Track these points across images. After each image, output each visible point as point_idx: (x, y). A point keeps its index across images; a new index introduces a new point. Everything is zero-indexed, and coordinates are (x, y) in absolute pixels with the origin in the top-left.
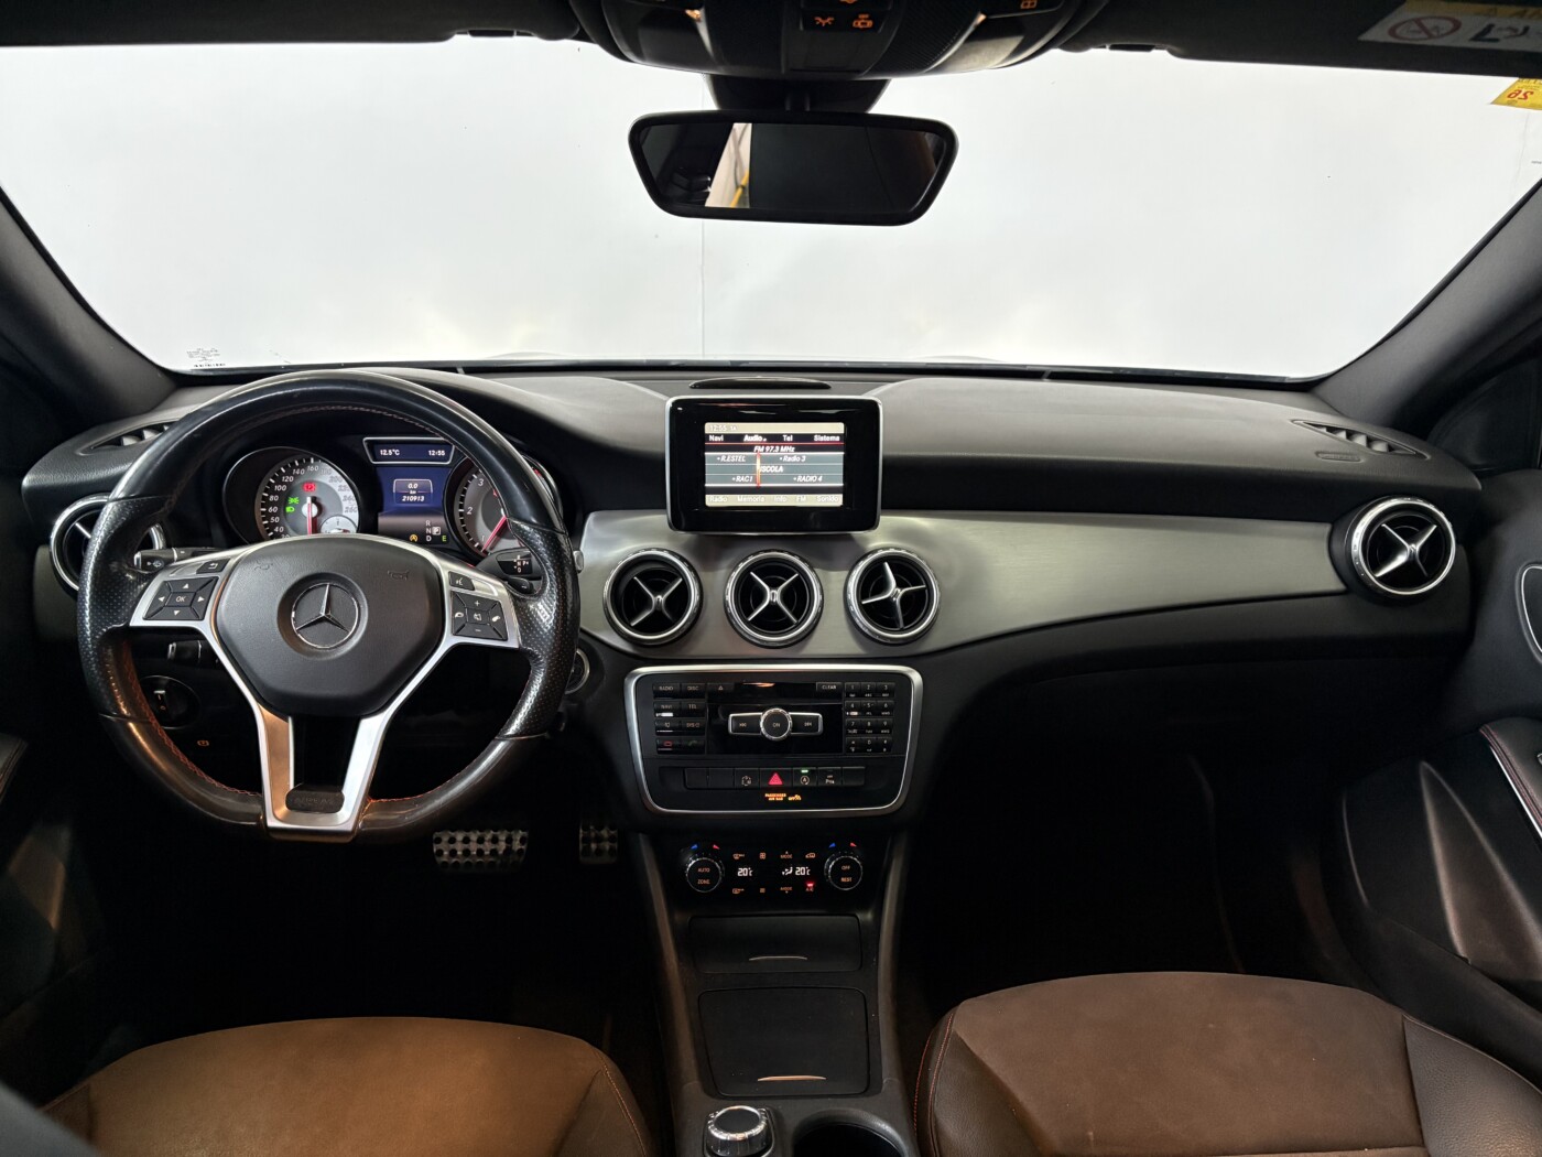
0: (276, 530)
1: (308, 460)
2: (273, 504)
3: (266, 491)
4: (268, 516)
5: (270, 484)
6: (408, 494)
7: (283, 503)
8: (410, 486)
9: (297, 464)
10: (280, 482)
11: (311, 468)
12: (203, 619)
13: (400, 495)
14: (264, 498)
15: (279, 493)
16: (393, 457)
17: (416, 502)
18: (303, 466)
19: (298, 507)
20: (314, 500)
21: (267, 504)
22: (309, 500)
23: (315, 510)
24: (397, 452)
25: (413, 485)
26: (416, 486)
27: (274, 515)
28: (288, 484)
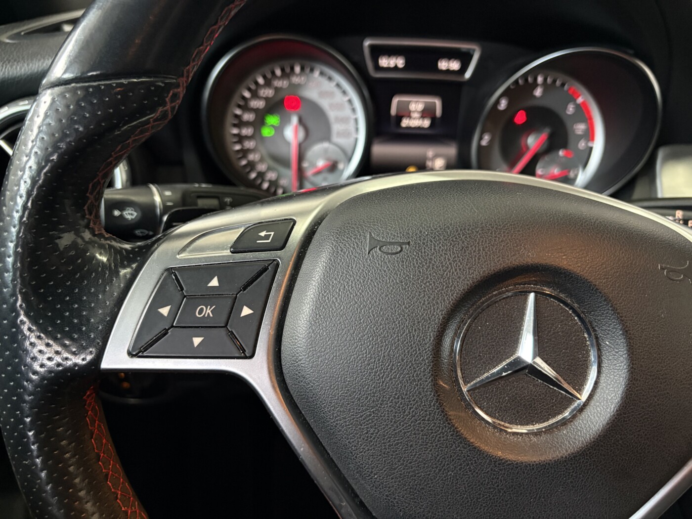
0: (251, 157)
1: (292, 69)
2: (247, 124)
3: (239, 106)
4: (241, 139)
5: (244, 98)
6: (409, 116)
7: (259, 122)
8: (413, 107)
9: (278, 72)
10: (255, 95)
11: (295, 80)
12: (252, 356)
13: (399, 118)
14: (237, 116)
15: (256, 111)
16: (396, 68)
17: (419, 128)
18: (285, 75)
19: (279, 130)
20: (301, 121)
21: (240, 124)
22: (295, 120)
23: (301, 134)
24: (400, 62)
25: (417, 104)
26: (420, 107)
27: (247, 138)
28: (267, 99)
